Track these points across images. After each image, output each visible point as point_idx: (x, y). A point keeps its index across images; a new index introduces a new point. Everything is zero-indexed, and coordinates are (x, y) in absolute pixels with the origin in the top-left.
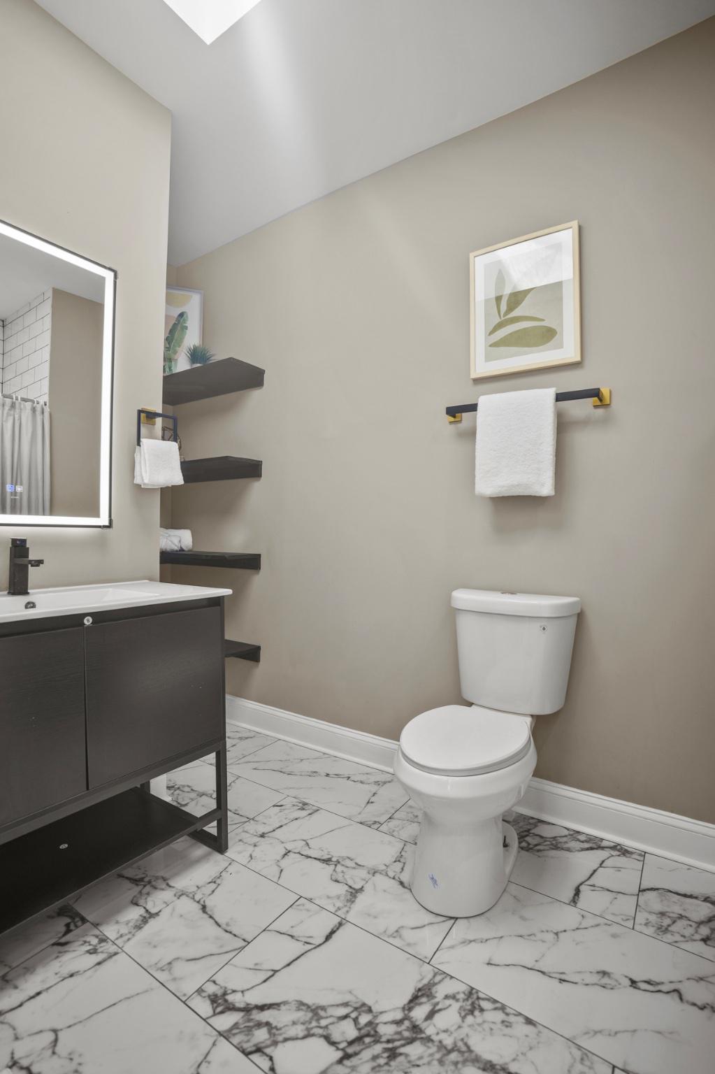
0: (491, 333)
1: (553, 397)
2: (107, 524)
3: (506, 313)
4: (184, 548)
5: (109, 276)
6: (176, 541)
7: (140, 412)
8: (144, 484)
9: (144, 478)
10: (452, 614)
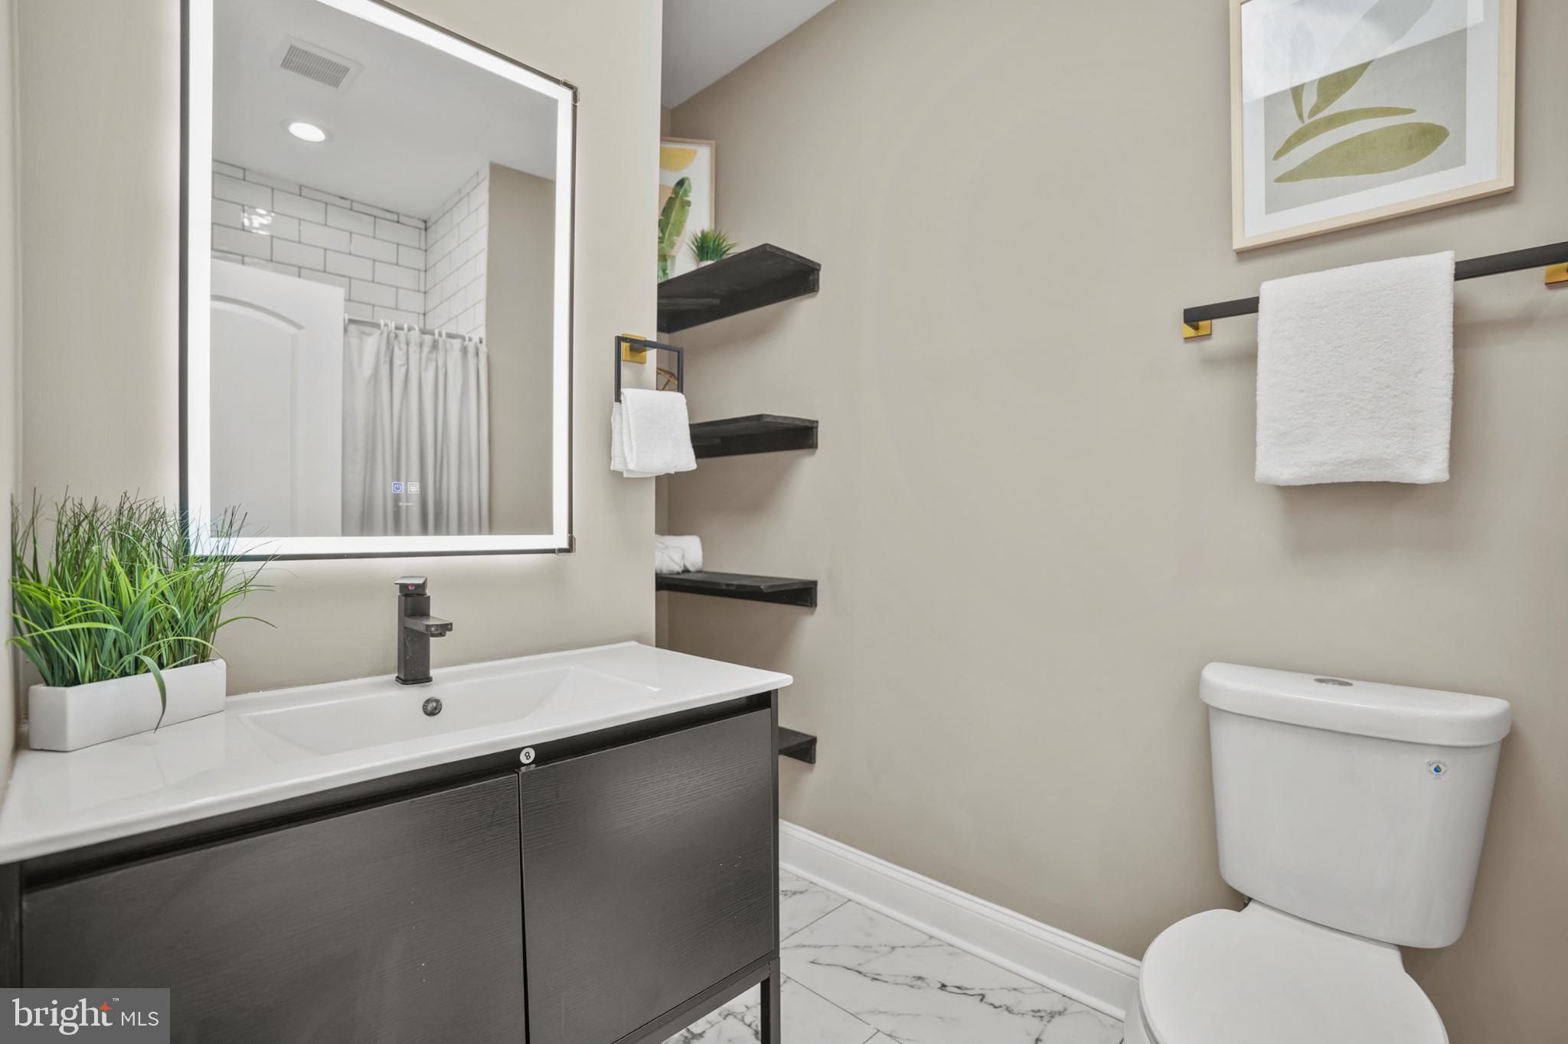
0: (1279, 154)
1: (1450, 270)
2: (565, 545)
3: (1315, 111)
4: (691, 568)
5: (564, 96)
6: (677, 557)
7: (620, 340)
8: (629, 471)
9: (628, 460)
10: (1207, 716)
